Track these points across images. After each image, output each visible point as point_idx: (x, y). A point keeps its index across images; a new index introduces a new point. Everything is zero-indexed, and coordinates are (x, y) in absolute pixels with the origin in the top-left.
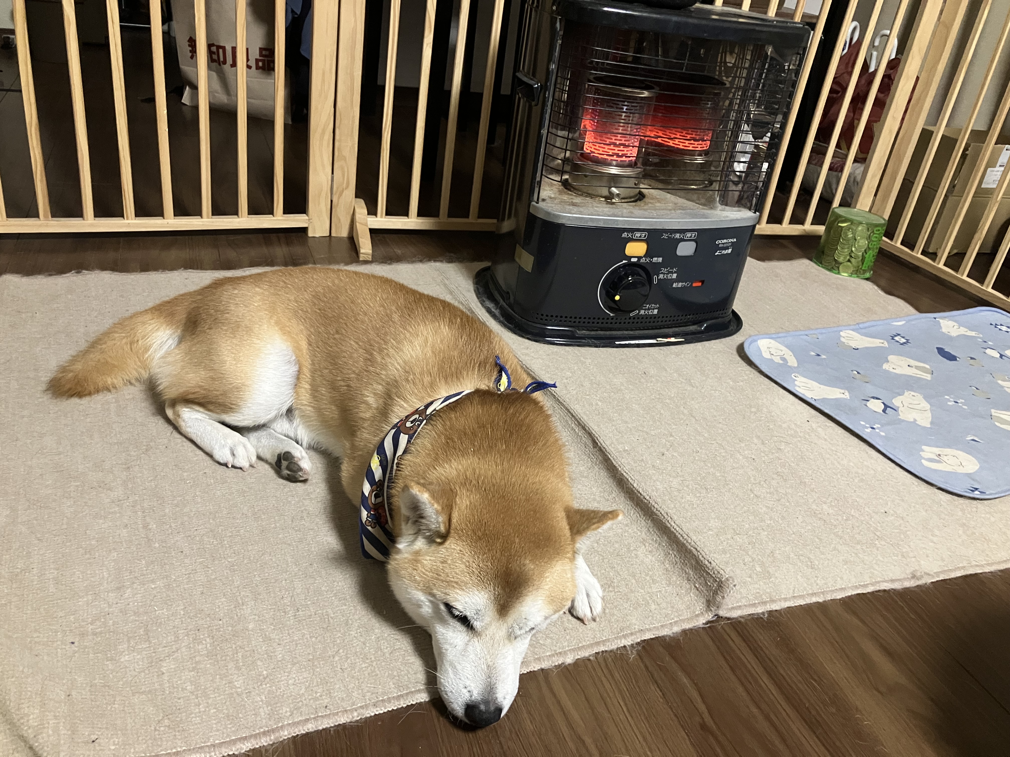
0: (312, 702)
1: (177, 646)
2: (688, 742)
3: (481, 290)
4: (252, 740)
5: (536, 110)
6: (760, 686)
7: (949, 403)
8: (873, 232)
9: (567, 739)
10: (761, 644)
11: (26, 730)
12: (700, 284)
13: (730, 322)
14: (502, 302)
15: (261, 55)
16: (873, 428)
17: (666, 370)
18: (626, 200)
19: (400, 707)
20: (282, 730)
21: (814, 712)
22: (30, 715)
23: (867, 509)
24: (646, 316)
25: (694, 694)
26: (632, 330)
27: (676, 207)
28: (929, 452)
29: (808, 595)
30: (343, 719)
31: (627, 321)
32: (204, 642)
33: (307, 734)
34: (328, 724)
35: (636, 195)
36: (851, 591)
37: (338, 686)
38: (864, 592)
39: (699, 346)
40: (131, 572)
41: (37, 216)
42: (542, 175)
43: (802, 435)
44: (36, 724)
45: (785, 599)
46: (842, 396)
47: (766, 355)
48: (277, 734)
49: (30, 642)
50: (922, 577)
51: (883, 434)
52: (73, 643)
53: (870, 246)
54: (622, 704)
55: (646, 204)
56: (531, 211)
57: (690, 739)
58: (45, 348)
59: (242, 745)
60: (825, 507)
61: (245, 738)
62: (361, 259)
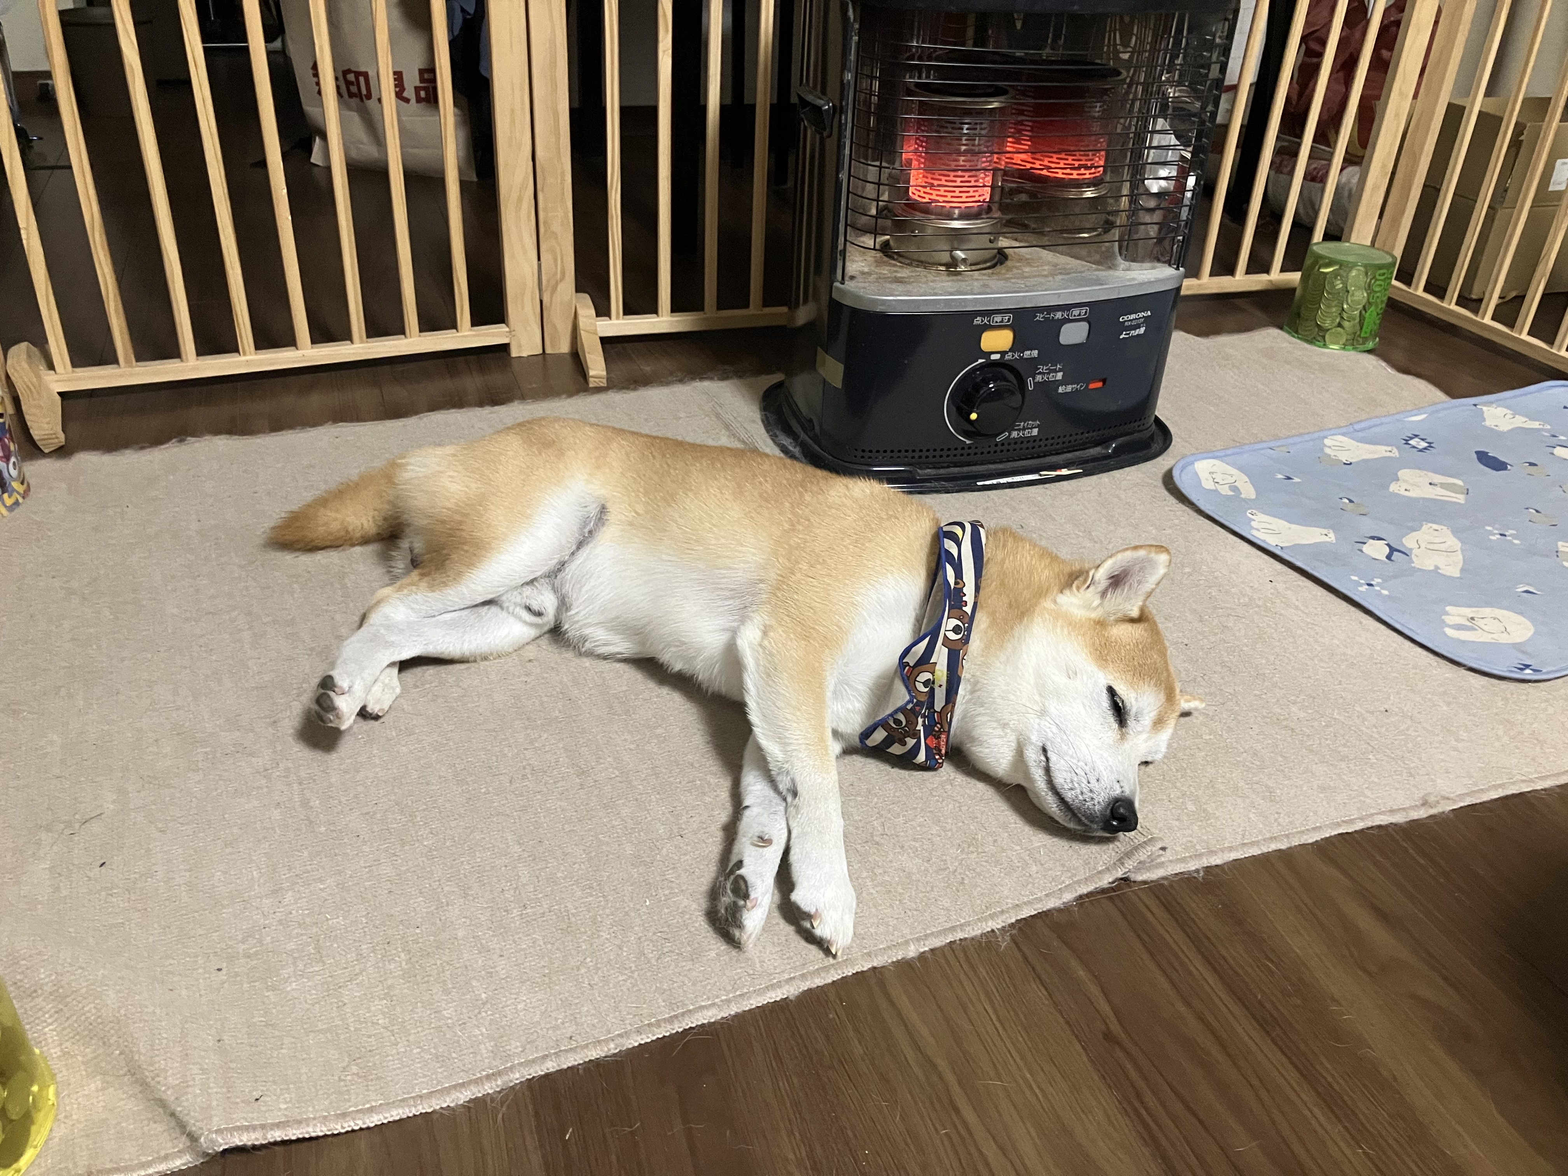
0: (550, 1032)
1: (362, 966)
2: (1085, 1058)
3: (772, 418)
4: (472, 1088)
5: (831, 144)
6: (1190, 974)
7: (1492, 537)
8: (1374, 277)
9: (911, 1062)
10: (1193, 916)
11: (165, 1091)
12: (1100, 384)
13: (1152, 437)
14: (803, 436)
15: (422, 80)
16: (1370, 585)
17: (1054, 520)
18: (978, 267)
19: (674, 1032)
20: (512, 1072)
21: (1268, 1006)
22: (167, 1071)
23: (1358, 708)
24: (1021, 440)
25: (1094, 990)
26: (1001, 462)
27: (1057, 270)
28: (1456, 614)
29: (1264, 840)
30: (594, 1054)
31: (993, 449)
32: (397, 959)
33: (547, 1075)
34: (575, 1060)
35: (995, 257)
36: (1330, 831)
37: (586, 1009)
38: (1350, 831)
39: (1104, 479)
40: (290, 870)
41: (114, 361)
42: (846, 240)
43: (1260, 603)
44: (177, 1082)
45: (1231, 849)
46: (1327, 539)
47: (1208, 485)
48: (505, 1078)
49: (161, 973)
50: (1438, 802)
51: (1385, 592)
52: (219, 970)
53: (1371, 300)
54: (990, 1011)
55: (1009, 269)
56: (834, 296)
57: (1088, 1055)
58: (145, 558)
59: (458, 1094)
60: (1294, 709)
61: (463, 1085)
62: (591, 385)
